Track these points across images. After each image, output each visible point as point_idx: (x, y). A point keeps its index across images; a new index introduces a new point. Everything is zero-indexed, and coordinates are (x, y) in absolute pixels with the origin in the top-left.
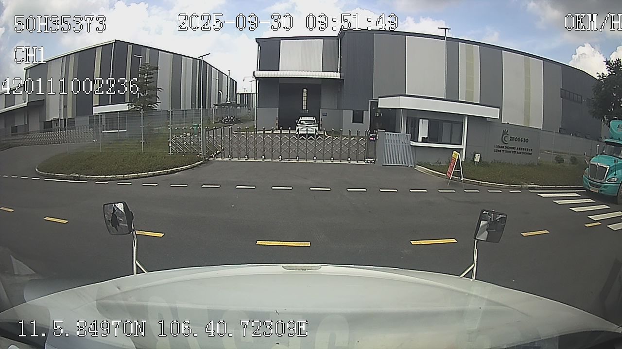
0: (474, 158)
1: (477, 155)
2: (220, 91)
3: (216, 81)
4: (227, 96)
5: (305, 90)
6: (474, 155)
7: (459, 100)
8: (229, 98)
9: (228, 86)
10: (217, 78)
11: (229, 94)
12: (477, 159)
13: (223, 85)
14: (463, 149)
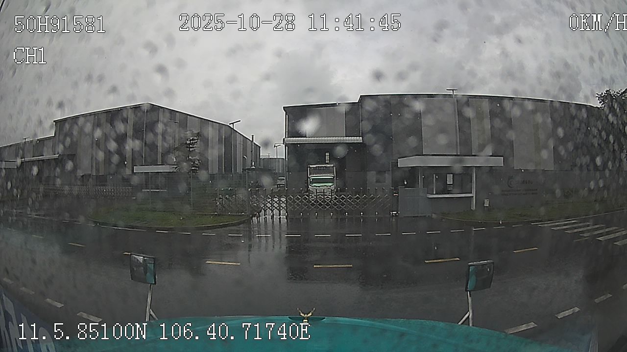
0: (484, 203)
1: (486, 200)
2: (245, 156)
3: (241, 146)
4: (252, 160)
5: (327, 154)
6: (484, 201)
7: (473, 154)
8: (253, 163)
9: (252, 151)
10: (242, 143)
11: (253, 159)
12: (487, 205)
13: (248, 149)
14: (473, 197)
